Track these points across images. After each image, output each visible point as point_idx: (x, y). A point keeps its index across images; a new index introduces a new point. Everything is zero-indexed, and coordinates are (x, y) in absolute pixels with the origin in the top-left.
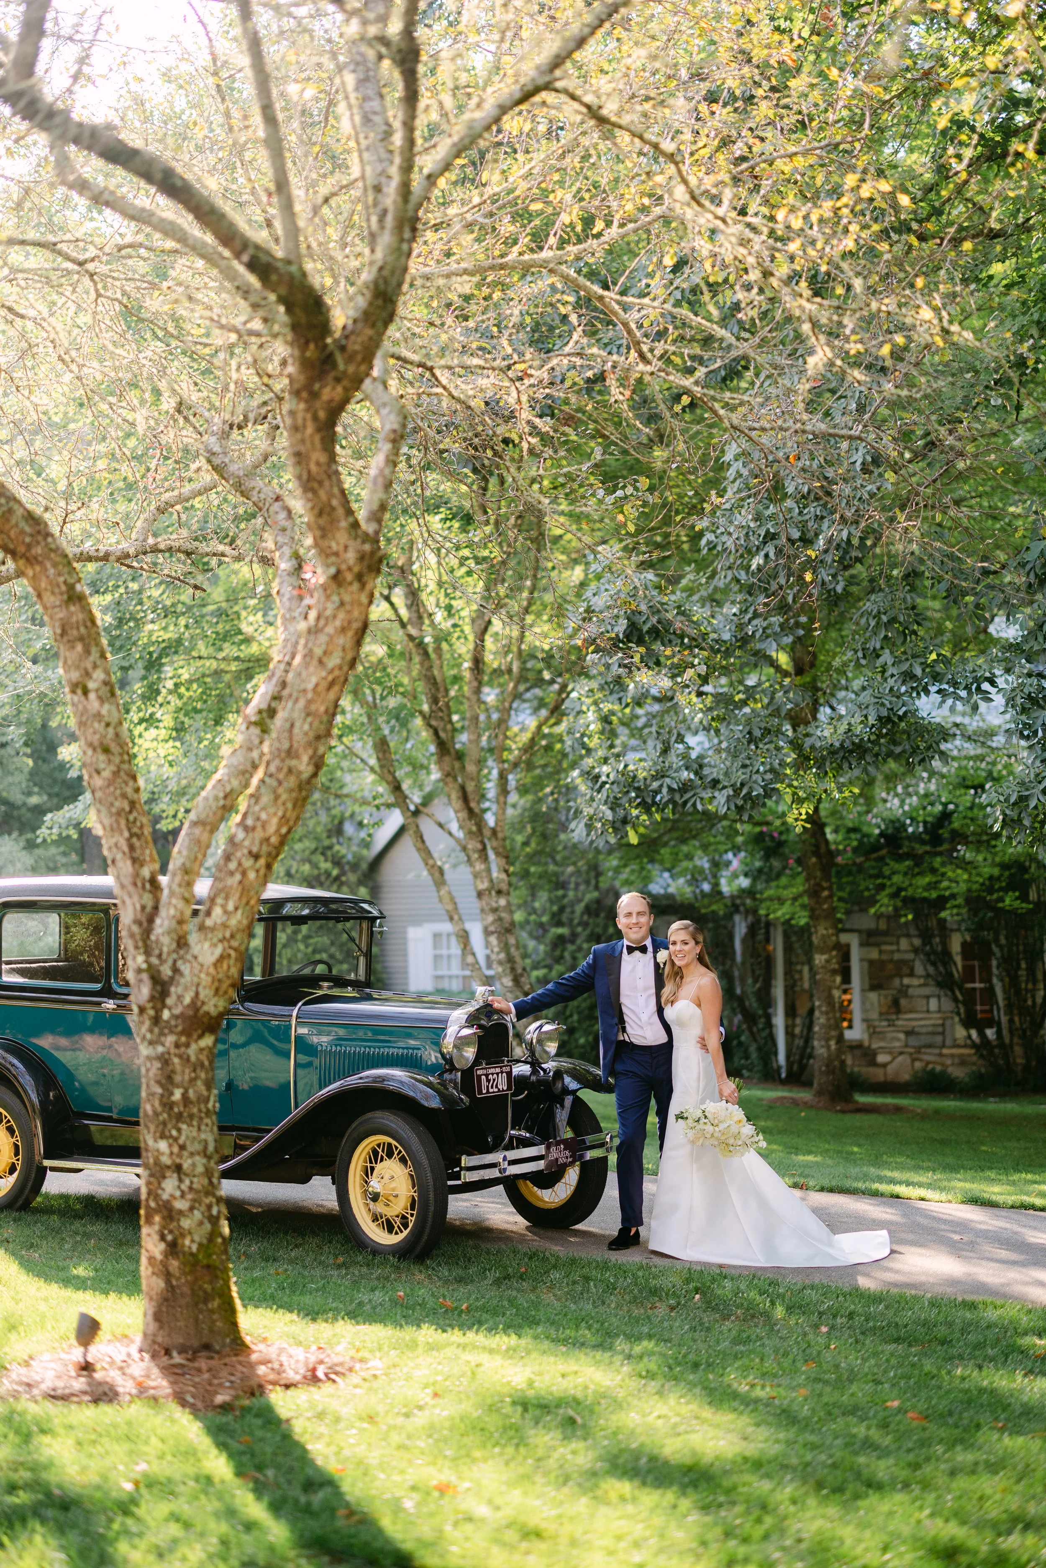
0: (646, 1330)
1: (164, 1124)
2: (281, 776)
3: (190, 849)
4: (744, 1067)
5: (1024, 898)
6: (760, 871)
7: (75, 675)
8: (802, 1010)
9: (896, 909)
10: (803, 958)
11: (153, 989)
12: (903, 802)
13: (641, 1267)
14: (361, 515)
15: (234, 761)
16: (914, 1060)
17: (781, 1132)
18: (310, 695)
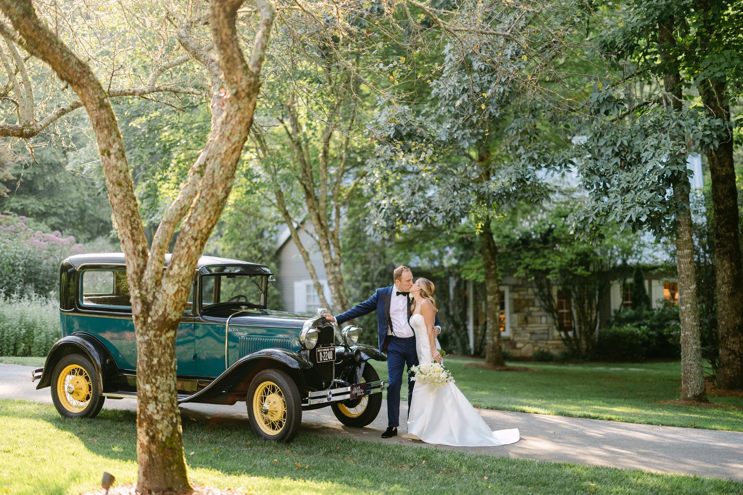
0: (397, 478)
1: (148, 376)
2: (208, 198)
3: (162, 236)
4: (453, 349)
5: (587, 269)
6: (462, 256)
7: (104, 146)
8: (482, 322)
9: (526, 274)
10: (482, 297)
11: (143, 307)
12: (530, 224)
13: (397, 447)
14: (250, 63)
15: (187, 191)
16: (534, 346)
17: (470, 380)
18: (223, 156)
